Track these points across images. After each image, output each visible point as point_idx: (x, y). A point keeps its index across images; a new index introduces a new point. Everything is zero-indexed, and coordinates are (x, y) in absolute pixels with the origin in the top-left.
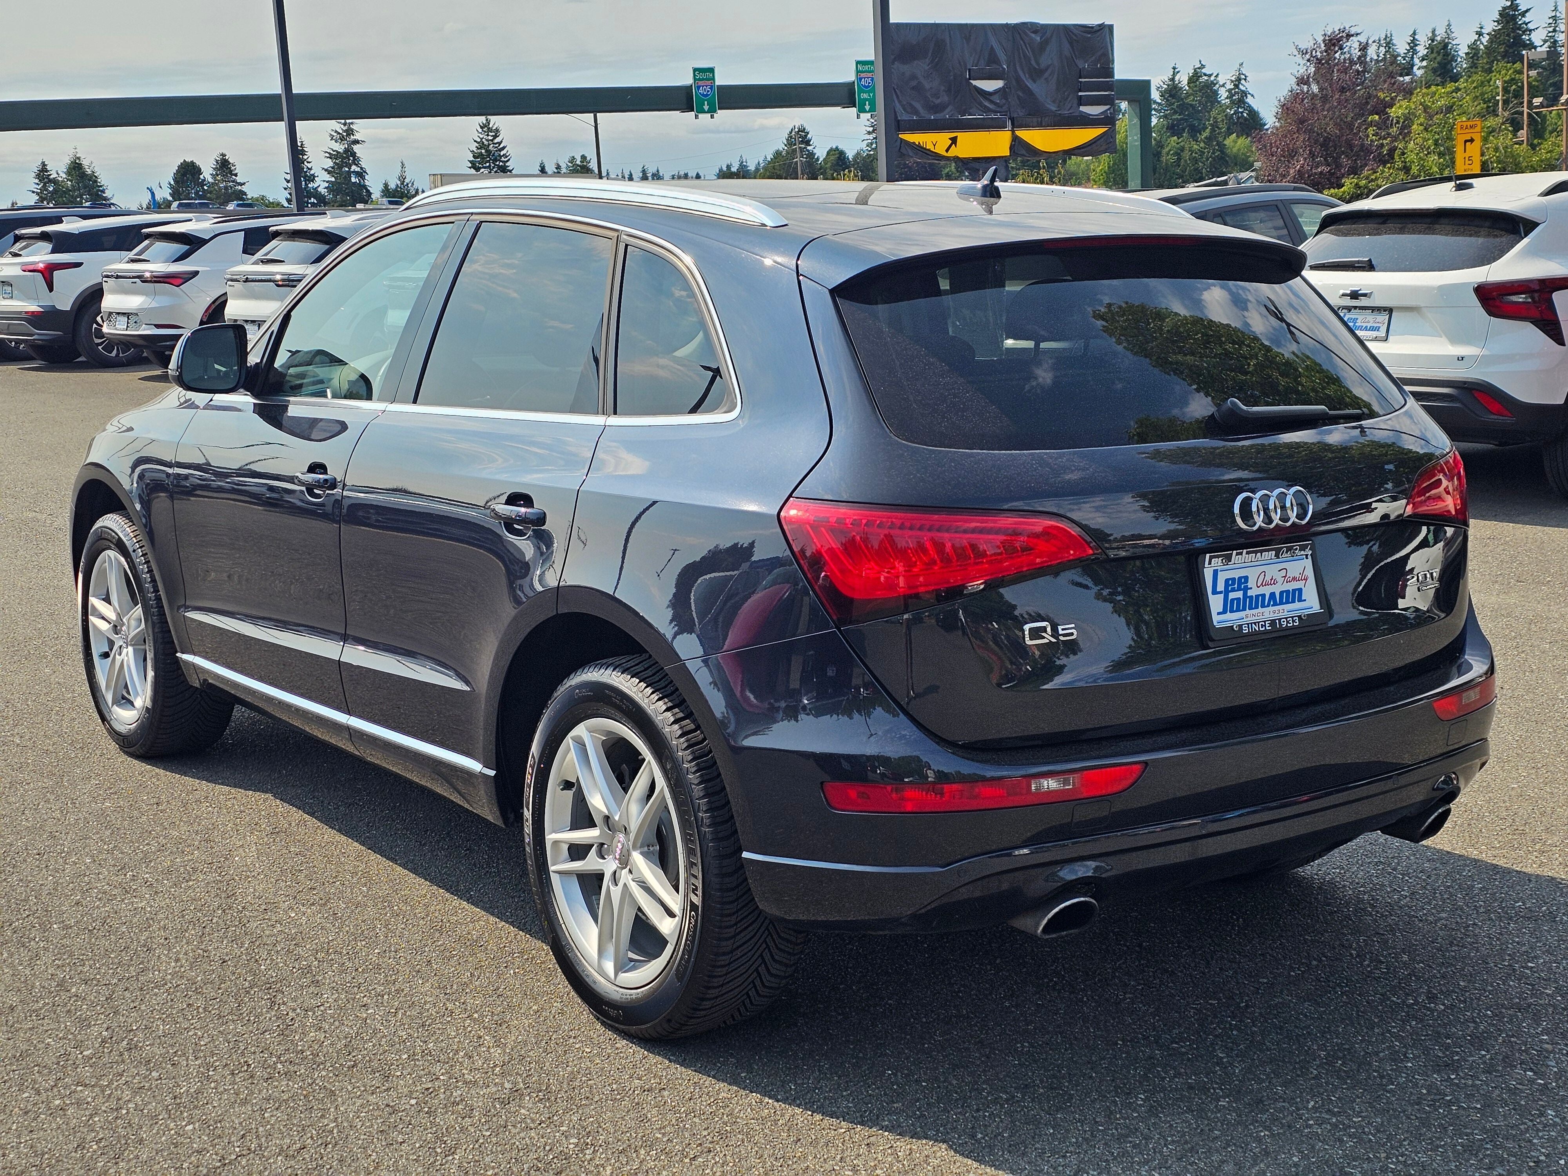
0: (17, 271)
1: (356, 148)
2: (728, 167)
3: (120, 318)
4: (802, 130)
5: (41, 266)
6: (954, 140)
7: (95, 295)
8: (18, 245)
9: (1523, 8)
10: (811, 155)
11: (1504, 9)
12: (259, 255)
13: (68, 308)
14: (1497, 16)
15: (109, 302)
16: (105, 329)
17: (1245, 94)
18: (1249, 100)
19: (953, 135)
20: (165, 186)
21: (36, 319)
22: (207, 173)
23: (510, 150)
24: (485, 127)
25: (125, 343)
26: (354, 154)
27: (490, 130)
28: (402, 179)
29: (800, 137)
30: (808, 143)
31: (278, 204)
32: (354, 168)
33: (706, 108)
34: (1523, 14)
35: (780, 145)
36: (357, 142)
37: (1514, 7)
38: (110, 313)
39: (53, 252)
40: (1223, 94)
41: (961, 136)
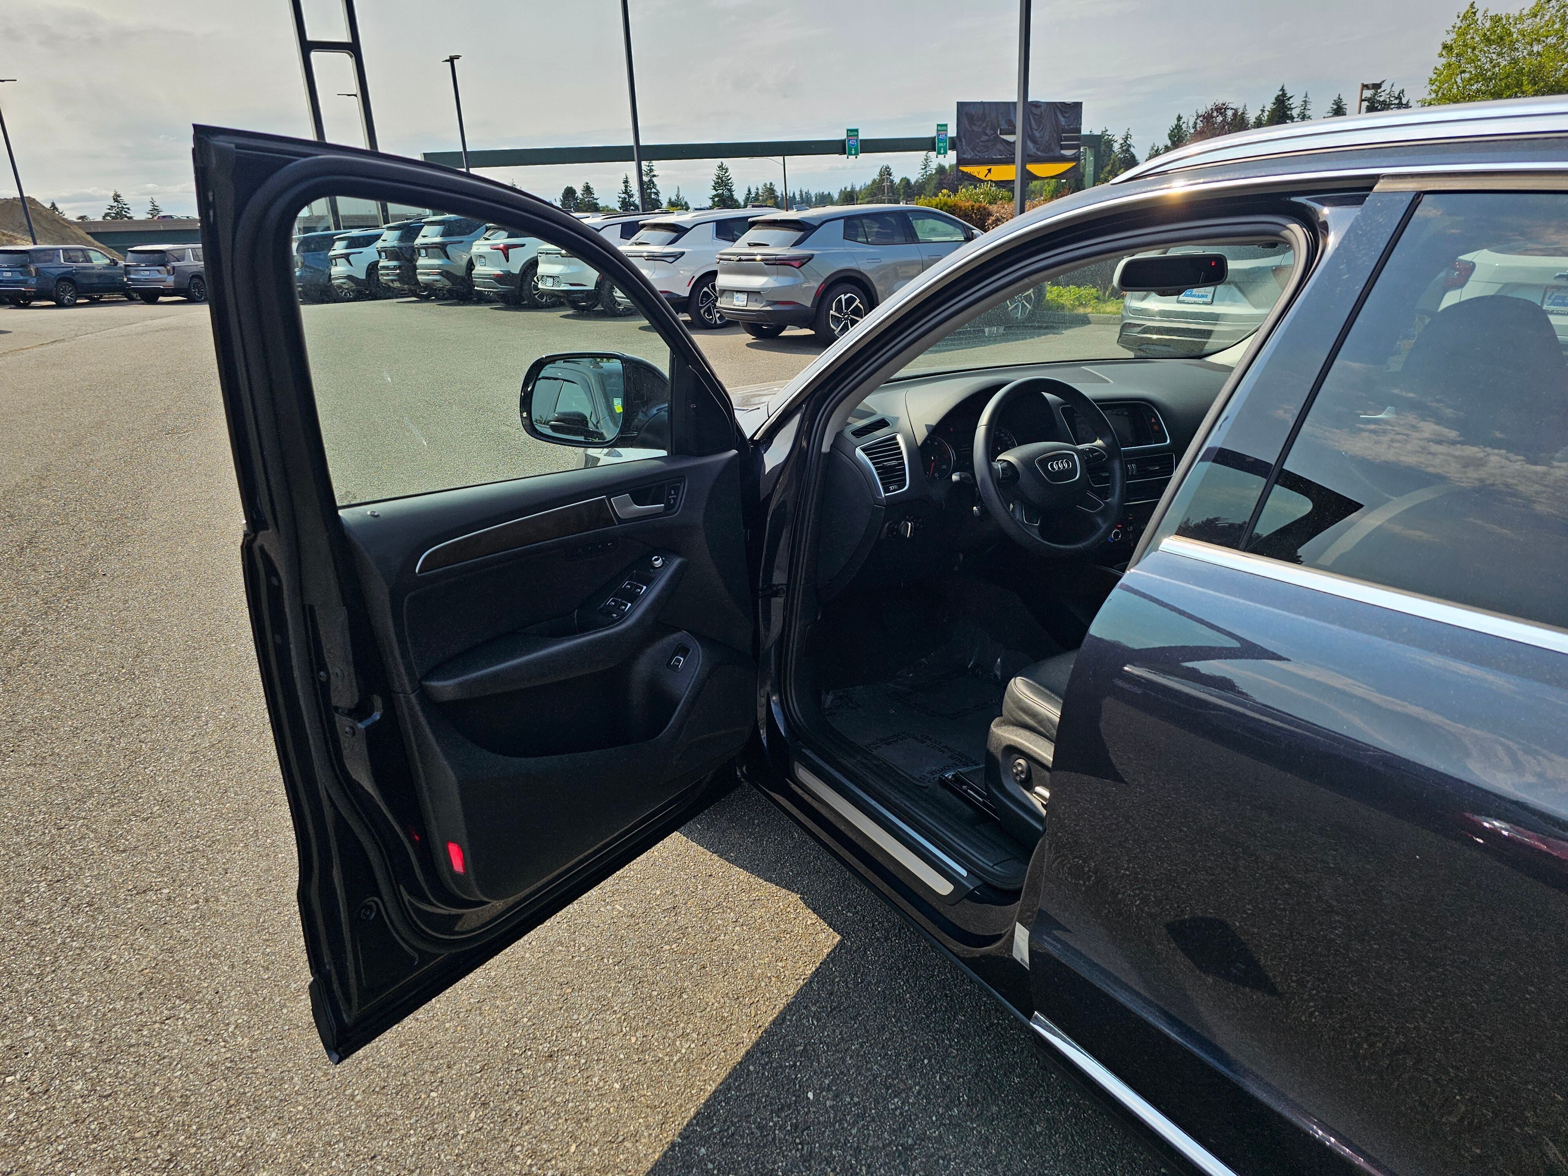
0: (487, 249)
1: (654, 179)
2: (845, 188)
3: (549, 279)
4: (887, 167)
5: (501, 246)
6: (990, 170)
7: (533, 264)
8: (489, 233)
9: (1289, 95)
10: (892, 181)
11: (1278, 96)
12: (633, 239)
13: (518, 272)
14: (1273, 100)
15: (542, 269)
16: (540, 286)
17: (1129, 146)
18: (1132, 149)
19: (989, 167)
20: (558, 200)
21: (499, 279)
22: (579, 193)
23: (733, 180)
24: (721, 167)
25: (552, 294)
26: (653, 183)
27: (723, 169)
28: (678, 196)
29: (886, 172)
30: (890, 175)
31: (615, 210)
32: (653, 190)
33: (853, 152)
34: (1288, 99)
35: (875, 175)
36: (654, 176)
37: (1284, 95)
38: (543, 276)
39: (508, 237)
40: (1116, 147)
41: (994, 168)
